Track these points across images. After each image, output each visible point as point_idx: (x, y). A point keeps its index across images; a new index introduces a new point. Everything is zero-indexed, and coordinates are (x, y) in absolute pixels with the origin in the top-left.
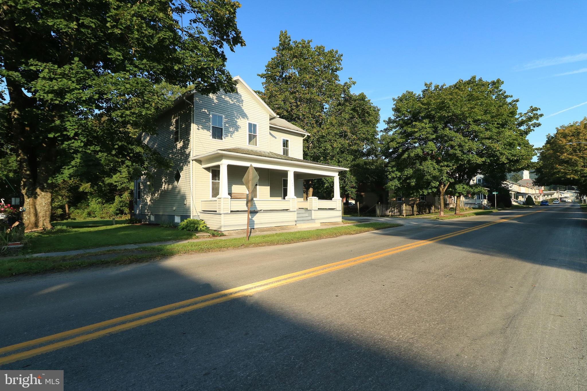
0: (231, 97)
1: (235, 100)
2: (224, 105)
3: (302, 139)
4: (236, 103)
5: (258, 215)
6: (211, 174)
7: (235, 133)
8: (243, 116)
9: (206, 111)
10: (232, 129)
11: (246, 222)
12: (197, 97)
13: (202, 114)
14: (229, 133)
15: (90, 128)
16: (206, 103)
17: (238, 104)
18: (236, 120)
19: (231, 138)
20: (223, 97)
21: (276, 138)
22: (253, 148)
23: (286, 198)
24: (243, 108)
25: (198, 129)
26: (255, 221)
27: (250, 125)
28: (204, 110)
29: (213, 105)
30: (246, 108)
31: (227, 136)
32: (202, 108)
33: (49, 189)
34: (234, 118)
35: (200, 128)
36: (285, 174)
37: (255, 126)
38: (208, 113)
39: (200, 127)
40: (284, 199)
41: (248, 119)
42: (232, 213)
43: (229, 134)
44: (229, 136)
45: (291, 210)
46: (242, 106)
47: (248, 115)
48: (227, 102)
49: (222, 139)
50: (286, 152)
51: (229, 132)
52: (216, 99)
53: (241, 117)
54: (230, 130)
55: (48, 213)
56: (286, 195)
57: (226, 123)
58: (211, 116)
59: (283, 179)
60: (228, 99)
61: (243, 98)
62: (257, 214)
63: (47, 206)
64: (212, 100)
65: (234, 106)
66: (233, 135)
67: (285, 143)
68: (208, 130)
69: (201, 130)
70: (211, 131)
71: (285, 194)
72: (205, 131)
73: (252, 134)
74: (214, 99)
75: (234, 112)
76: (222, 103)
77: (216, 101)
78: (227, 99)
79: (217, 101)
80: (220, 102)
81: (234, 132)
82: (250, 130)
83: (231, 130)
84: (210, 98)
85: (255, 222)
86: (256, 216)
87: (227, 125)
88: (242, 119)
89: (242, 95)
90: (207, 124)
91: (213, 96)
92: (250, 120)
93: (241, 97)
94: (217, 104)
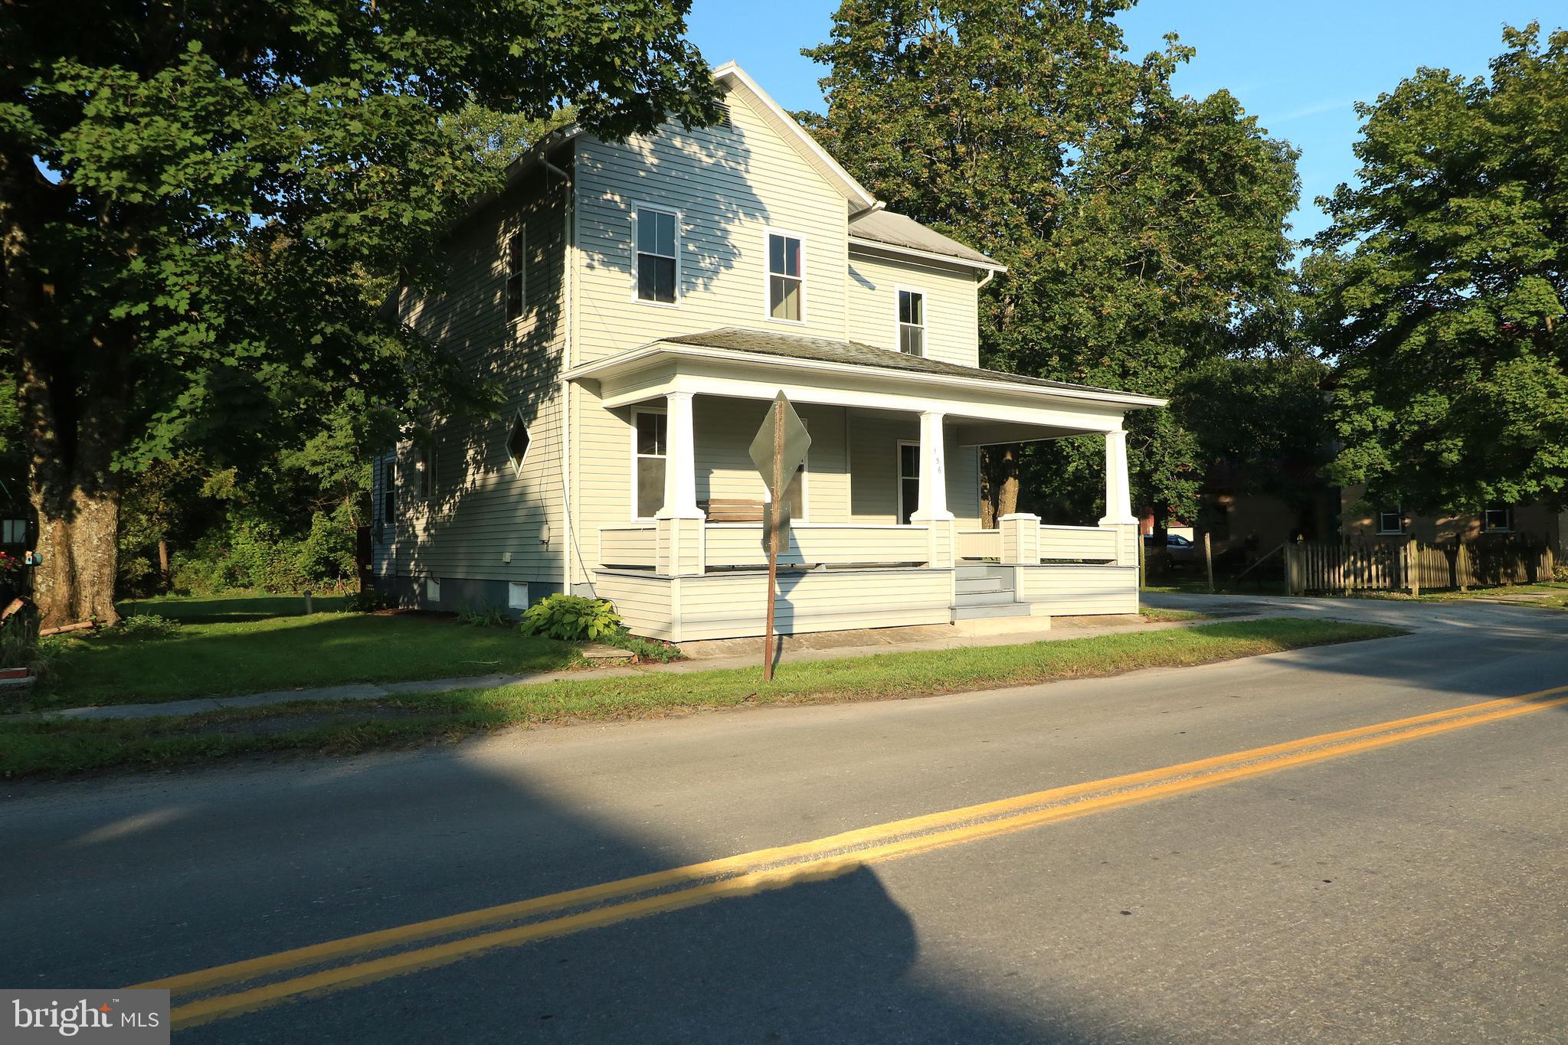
0: (705, 144)
1: (720, 154)
2: (680, 174)
3: (973, 287)
4: (723, 162)
5: (805, 583)
6: (633, 432)
7: (720, 276)
8: (749, 211)
9: (617, 198)
10: (708, 261)
11: (762, 608)
12: (586, 150)
13: (602, 211)
14: (697, 277)
15: (236, 280)
16: (615, 168)
17: (733, 164)
18: (723, 225)
19: (707, 295)
20: (677, 142)
21: (872, 288)
22: (784, 328)
23: (914, 517)
24: (751, 179)
25: (591, 267)
26: (796, 604)
27: (776, 242)
28: (609, 196)
29: (642, 174)
30: (758, 178)
31: (692, 286)
32: (600, 187)
33: (109, 491)
34: (717, 218)
35: (596, 264)
36: (910, 424)
37: (794, 244)
38: (623, 206)
39: (596, 257)
40: (907, 521)
41: (767, 218)
42: (709, 574)
43: (700, 281)
44: (701, 287)
45: (933, 565)
46: (747, 172)
47: (768, 208)
48: (690, 161)
49: (671, 298)
50: (911, 341)
51: (700, 272)
52: (652, 151)
53: (741, 216)
54: (702, 265)
55: (107, 571)
56: (915, 508)
57: (686, 239)
58: (634, 215)
59: (901, 443)
60: (695, 148)
61: (748, 143)
62: (805, 579)
63: (104, 547)
64: (639, 157)
65: (716, 175)
66: (715, 282)
67: (910, 306)
68: (625, 268)
69: (600, 271)
70: (634, 272)
71: (911, 504)
72: (615, 272)
73: (785, 276)
74: (646, 152)
75: (718, 197)
76: (672, 166)
77: (651, 160)
78: (693, 149)
79: (656, 161)
80: (665, 164)
81: (716, 272)
82: (776, 264)
83: (706, 263)
84: (631, 152)
85: (796, 611)
86: (798, 587)
87: (691, 247)
88: (747, 222)
89: (746, 133)
90: (621, 246)
91: (643, 144)
92: (776, 223)
93: (743, 140)
94: (654, 170)
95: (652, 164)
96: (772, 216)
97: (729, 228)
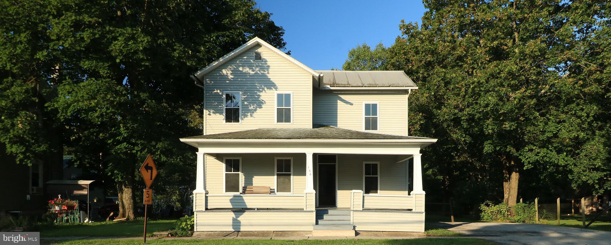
0: (251, 67)
1: (258, 69)
2: (242, 80)
4: (259, 72)
6: (224, 165)
7: (257, 111)
8: (269, 87)
9: (219, 91)
10: (252, 107)
12: (208, 78)
13: (214, 97)
14: (248, 113)
16: (218, 82)
17: (262, 72)
18: (258, 94)
19: (252, 118)
20: (241, 69)
22: (283, 126)
24: (269, 76)
27: (280, 96)
28: (216, 91)
29: (227, 82)
30: (272, 76)
31: (246, 116)
32: (213, 89)
34: (256, 91)
35: (211, 114)
37: (288, 96)
38: (221, 94)
39: (211, 111)
41: (276, 89)
43: (249, 114)
44: (249, 116)
46: (268, 73)
47: (277, 85)
48: (246, 74)
49: (238, 121)
50: (371, 123)
51: (249, 111)
52: (231, 74)
53: (266, 89)
54: (250, 108)
57: (244, 101)
58: (224, 96)
60: (248, 69)
61: (269, 63)
64: (226, 77)
65: (255, 77)
66: (255, 113)
68: (221, 113)
69: (213, 115)
70: (224, 114)
72: (218, 115)
73: (284, 108)
74: (229, 75)
75: (256, 84)
76: (239, 77)
78: (247, 70)
79: (232, 77)
80: (236, 77)
81: (255, 110)
82: (280, 104)
83: (251, 108)
84: (224, 75)
87: (246, 103)
88: (268, 91)
89: (268, 60)
90: (220, 107)
91: (228, 72)
92: (280, 89)
93: (267, 63)
94: (232, 80)
95: (231, 78)
96: (278, 87)
97: (261, 94)
